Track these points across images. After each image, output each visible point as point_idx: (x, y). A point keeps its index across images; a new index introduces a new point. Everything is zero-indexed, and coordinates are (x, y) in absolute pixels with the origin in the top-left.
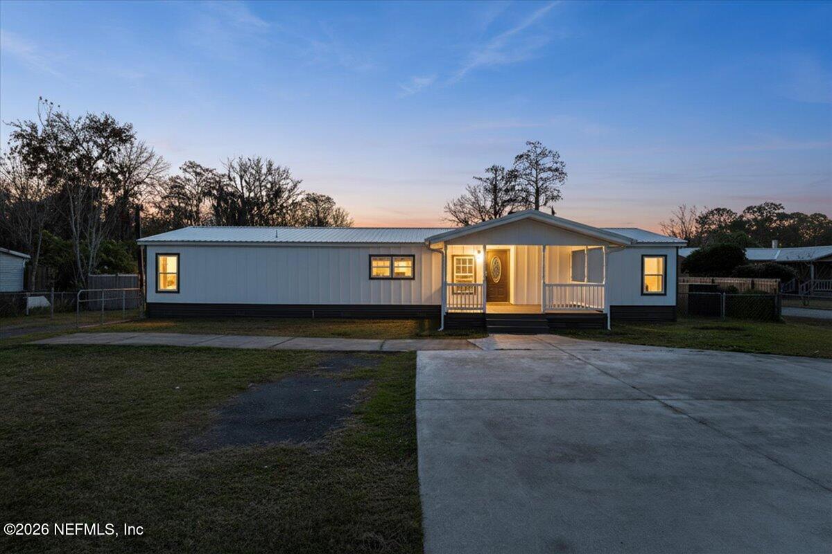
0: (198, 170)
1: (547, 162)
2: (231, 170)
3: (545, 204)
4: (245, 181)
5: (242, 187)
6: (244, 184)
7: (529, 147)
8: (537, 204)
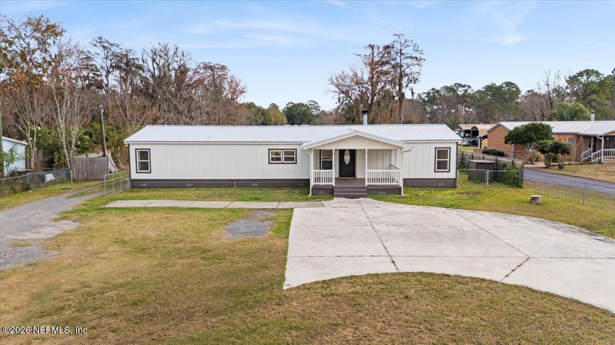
0: (106, 45)
1: (408, 51)
2: (144, 54)
3: (407, 86)
4: (156, 63)
5: (154, 69)
6: (155, 65)
7: (396, 38)
8: (400, 85)
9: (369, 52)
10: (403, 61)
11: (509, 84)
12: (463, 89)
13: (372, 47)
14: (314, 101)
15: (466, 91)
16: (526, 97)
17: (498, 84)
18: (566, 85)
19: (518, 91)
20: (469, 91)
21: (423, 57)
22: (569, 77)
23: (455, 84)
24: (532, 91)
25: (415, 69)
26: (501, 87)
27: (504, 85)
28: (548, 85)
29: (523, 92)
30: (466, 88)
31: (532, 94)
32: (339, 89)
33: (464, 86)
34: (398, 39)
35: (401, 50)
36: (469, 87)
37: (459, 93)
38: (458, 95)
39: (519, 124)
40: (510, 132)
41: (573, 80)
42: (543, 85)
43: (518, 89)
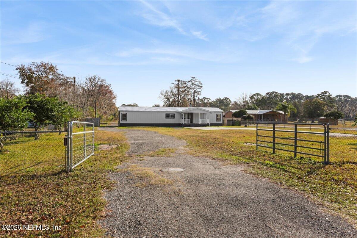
1: (197, 83)
3: (197, 96)
7: (192, 79)
8: (194, 96)
9: (177, 82)
10: (195, 87)
11: (226, 98)
12: (207, 100)
13: (179, 81)
14: (136, 104)
15: (208, 101)
16: (233, 104)
17: (222, 98)
18: (250, 99)
19: (230, 102)
20: (210, 101)
21: (202, 86)
22: (251, 96)
23: (203, 98)
24: (235, 102)
25: (199, 90)
26: (223, 99)
27: (224, 99)
28: (243, 99)
29: (232, 102)
30: (208, 100)
31: (236, 104)
32: (165, 97)
33: (207, 99)
34: (193, 79)
35: (194, 83)
36: (210, 99)
37: (205, 102)
38: (205, 103)
39: (237, 111)
40: (234, 113)
41: (252, 97)
42: (241, 98)
43: (230, 100)
